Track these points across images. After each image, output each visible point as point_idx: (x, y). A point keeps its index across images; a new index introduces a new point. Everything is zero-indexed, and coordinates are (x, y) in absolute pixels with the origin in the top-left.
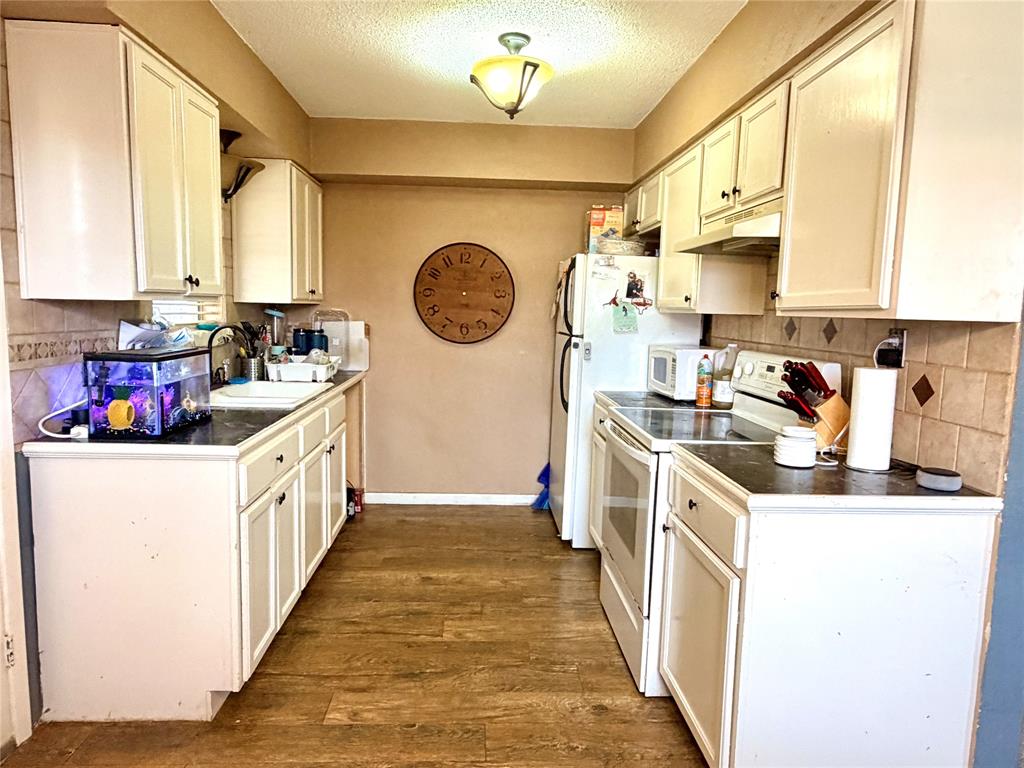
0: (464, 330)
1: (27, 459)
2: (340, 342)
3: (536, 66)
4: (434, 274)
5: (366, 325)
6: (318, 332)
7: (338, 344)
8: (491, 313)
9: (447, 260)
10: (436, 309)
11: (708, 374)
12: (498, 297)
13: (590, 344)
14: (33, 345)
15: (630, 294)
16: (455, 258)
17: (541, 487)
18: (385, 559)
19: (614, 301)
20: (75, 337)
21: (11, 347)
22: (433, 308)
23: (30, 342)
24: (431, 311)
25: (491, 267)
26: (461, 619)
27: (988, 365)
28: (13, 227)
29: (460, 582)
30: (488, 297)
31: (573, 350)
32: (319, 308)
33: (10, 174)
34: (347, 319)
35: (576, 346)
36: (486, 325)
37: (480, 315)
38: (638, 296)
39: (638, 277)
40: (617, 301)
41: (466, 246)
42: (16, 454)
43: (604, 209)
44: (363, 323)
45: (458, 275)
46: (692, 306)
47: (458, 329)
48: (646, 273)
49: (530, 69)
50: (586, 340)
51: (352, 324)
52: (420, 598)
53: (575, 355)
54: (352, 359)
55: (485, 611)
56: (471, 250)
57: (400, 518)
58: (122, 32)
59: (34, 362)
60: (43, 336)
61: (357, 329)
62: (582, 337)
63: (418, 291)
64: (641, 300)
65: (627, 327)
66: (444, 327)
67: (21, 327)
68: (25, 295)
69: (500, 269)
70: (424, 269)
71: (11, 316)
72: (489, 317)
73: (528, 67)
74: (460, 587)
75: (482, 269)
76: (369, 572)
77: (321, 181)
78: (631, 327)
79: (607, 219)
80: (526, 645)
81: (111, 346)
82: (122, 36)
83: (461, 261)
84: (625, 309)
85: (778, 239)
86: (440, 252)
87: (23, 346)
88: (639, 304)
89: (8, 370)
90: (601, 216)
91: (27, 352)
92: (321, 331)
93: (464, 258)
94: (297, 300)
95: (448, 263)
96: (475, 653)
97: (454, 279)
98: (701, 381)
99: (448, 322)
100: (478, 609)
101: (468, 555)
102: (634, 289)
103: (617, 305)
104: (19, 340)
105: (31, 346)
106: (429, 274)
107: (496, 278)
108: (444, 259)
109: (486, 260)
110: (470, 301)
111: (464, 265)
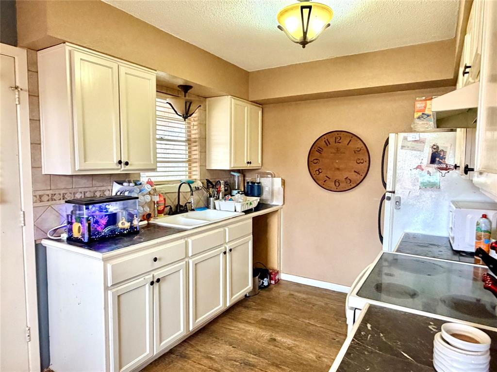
0: (337, 184)
1: (45, 248)
2: (269, 189)
3: (310, 7)
4: (320, 151)
5: (282, 179)
6: (257, 183)
8: (354, 173)
9: (328, 144)
10: (320, 171)
11: (485, 231)
12: (359, 163)
13: (400, 197)
14: (50, 195)
15: (433, 161)
16: (332, 140)
18: (263, 319)
19: (420, 167)
20: (80, 190)
21: (35, 196)
22: (318, 171)
23: (48, 193)
25: (354, 144)
28: (39, 142)
30: (353, 164)
31: (386, 201)
32: (260, 171)
33: (38, 119)
35: (389, 199)
36: (350, 180)
37: (346, 174)
38: (440, 163)
40: (422, 167)
41: (339, 133)
42: (36, 245)
43: (426, 100)
44: (280, 179)
45: (334, 151)
47: (334, 183)
48: (448, 145)
49: (306, 11)
50: (396, 195)
51: (275, 179)
52: (258, 353)
53: (388, 205)
54: (275, 198)
56: (342, 135)
57: (292, 293)
58: (68, 46)
59: (50, 203)
60: (57, 190)
61: (278, 182)
62: (394, 192)
63: (310, 160)
64: (444, 166)
66: (325, 181)
67: (40, 186)
68: (43, 173)
69: (360, 145)
70: (313, 147)
71: (34, 181)
72: (353, 176)
73: (304, 10)
74: (287, 352)
75: (348, 146)
76: (246, 325)
77: (261, 104)
79: (428, 106)
81: (107, 194)
82: (68, 47)
83: (336, 142)
86: (323, 137)
87: (43, 195)
89: (32, 206)
90: (423, 105)
92: (259, 183)
93: (337, 140)
94: (233, 167)
97: (331, 153)
98: (479, 238)
99: (328, 179)
101: (311, 328)
102: (437, 157)
103: (423, 170)
104: (41, 193)
105: (48, 195)
106: (317, 151)
107: (357, 151)
108: (325, 141)
109: (350, 140)
110: (341, 166)
111: (337, 144)
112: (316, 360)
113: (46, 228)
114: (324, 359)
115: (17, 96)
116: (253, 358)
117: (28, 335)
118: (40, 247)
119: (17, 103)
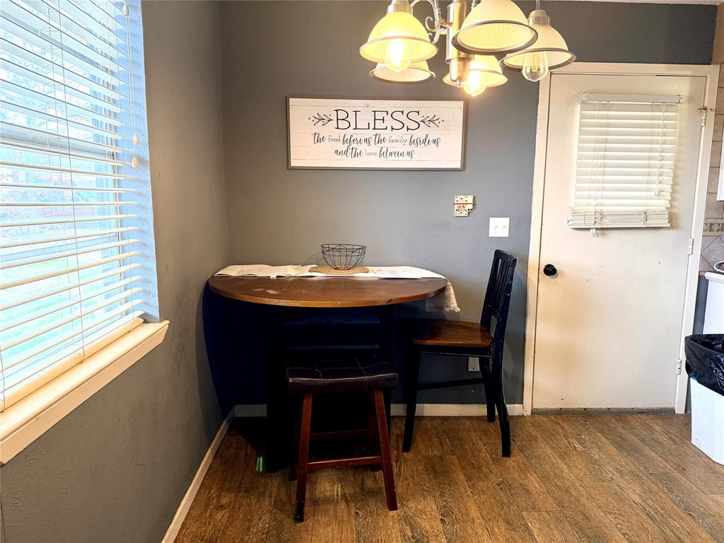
1: (708, 281)
14: (721, 224)
21: (706, 224)
23: (719, 222)
42: (699, 276)
59: (719, 233)
67: (712, 214)
68: (718, 200)
71: (708, 208)
87: (713, 224)
89: (702, 235)
91: (716, 227)
104: (712, 221)
105: (719, 224)
113: (712, 260)
115: (704, 118)
117: (679, 367)
118: (702, 279)
119: (703, 124)
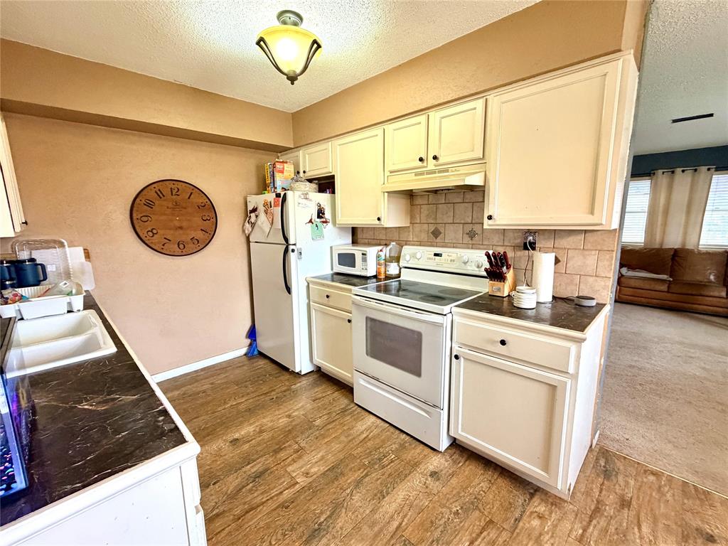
0: (181, 246)
2: (57, 268)
3: (319, 46)
4: (149, 204)
5: (85, 250)
6: (29, 261)
7: (54, 270)
8: (200, 232)
9: (159, 192)
10: (155, 231)
11: (384, 260)
12: (205, 220)
13: (301, 249)
15: (319, 217)
16: (166, 192)
17: (248, 341)
19: (311, 221)
22: (151, 231)
24: (150, 234)
25: (197, 199)
26: (294, 461)
27: (599, 248)
29: (261, 432)
30: (197, 221)
31: (292, 254)
34: (62, 245)
35: (293, 251)
36: (197, 240)
37: (193, 234)
38: (322, 218)
39: (322, 206)
40: (313, 221)
41: (174, 182)
43: (283, 162)
44: (81, 248)
45: (170, 204)
46: (382, 223)
47: (177, 246)
48: (325, 204)
50: (298, 246)
51: (68, 250)
52: (248, 460)
53: (293, 257)
55: (302, 445)
56: (180, 185)
61: (75, 255)
62: (295, 245)
63: (134, 217)
64: (324, 220)
65: (318, 236)
66: (163, 245)
69: (203, 200)
70: (139, 199)
72: (199, 235)
73: (315, 45)
74: (265, 436)
75: (190, 200)
78: (321, 236)
79: (285, 168)
80: (352, 457)
83: (172, 195)
84: (317, 226)
85: (484, 186)
86: (153, 186)
88: (323, 222)
90: (282, 167)
92: (32, 260)
93: (174, 192)
95: (160, 195)
96: (333, 482)
97: (168, 208)
99: (168, 241)
100: (296, 447)
101: (242, 407)
102: (320, 213)
103: (313, 223)
106: (145, 204)
107: (201, 207)
108: (156, 192)
109: (191, 193)
110: (185, 224)
111: (174, 197)
112: (290, 420)
114: (294, 414)
116: (252, 467)
